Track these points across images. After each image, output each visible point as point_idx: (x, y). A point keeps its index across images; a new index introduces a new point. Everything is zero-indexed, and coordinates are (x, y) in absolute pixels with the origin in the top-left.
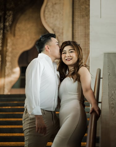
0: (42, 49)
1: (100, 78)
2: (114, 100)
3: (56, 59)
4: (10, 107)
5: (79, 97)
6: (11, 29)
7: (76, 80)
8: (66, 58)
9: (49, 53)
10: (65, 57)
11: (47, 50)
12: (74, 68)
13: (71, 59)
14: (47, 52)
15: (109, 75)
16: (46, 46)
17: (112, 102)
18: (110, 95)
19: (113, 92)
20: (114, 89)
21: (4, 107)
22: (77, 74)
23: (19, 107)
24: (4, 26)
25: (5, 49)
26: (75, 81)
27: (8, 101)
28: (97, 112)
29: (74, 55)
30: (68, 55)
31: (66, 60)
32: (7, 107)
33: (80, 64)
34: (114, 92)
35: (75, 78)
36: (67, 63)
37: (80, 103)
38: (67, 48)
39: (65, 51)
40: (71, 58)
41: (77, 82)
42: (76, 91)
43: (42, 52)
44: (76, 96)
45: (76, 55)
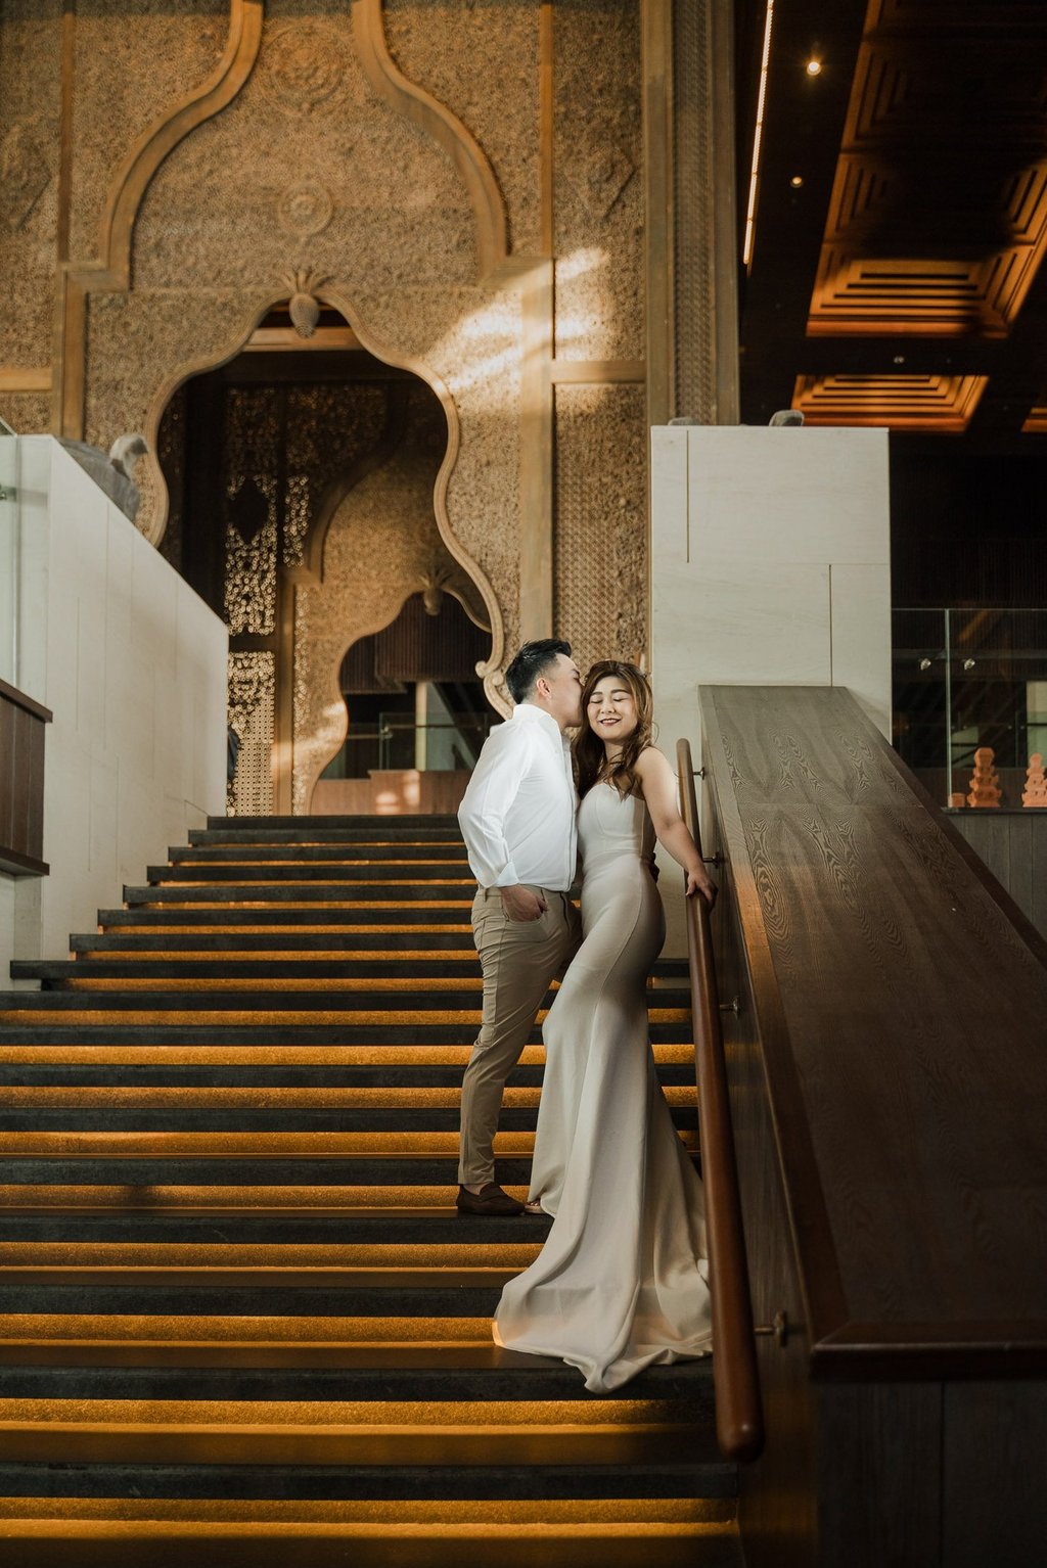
0: (524, 690)
1: (692, 774)
2: (765, 862)
3: (569, 725)
4: (367, 862)
5: (637, 845)
6: (307, 549)
7: (629, 791)
8: (601, 717)
9: (547, 704)
10: (599, 711)
11: (540, 695)
12: (623, 753)
13: (618, 720)
14: (542, 700)
15: (735, 774)
16: (538, 681)
17: (760, 870)
18: (752, 847)
19: (757, 836)
20: (759, 825)
21: (346, 863)
22: (632, 773)
23: (399, 862)
24: (281, 535)
25: (287, 629)
26: (624, 797)
27: (353, 839)
28: (707, 893)
29: (626, 708)
30: (606, 706)
31: (602, 722)
32: (356, 863)
33: (641, 738)
34: (761, 838)
35: (624, 787)
36: (604, 731)
37: (642, 864)
38: (607, 685)
39: (601, 693)
40: (617, 718)
41: (631, 798)
42: (631, 826)
43: (524, 700)
44: (631, 842)
45: (633, 708)
